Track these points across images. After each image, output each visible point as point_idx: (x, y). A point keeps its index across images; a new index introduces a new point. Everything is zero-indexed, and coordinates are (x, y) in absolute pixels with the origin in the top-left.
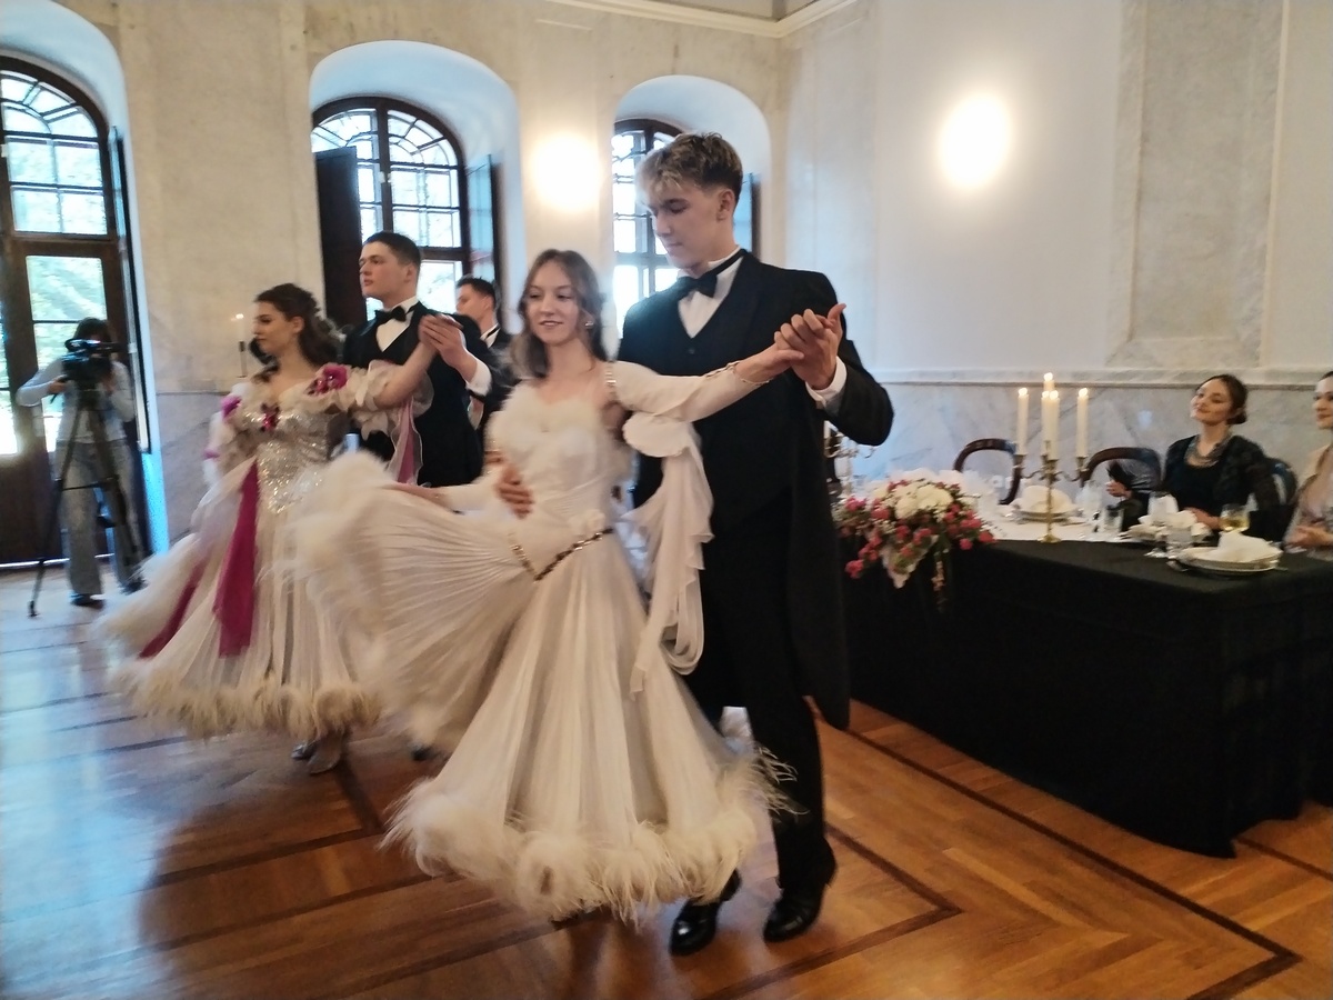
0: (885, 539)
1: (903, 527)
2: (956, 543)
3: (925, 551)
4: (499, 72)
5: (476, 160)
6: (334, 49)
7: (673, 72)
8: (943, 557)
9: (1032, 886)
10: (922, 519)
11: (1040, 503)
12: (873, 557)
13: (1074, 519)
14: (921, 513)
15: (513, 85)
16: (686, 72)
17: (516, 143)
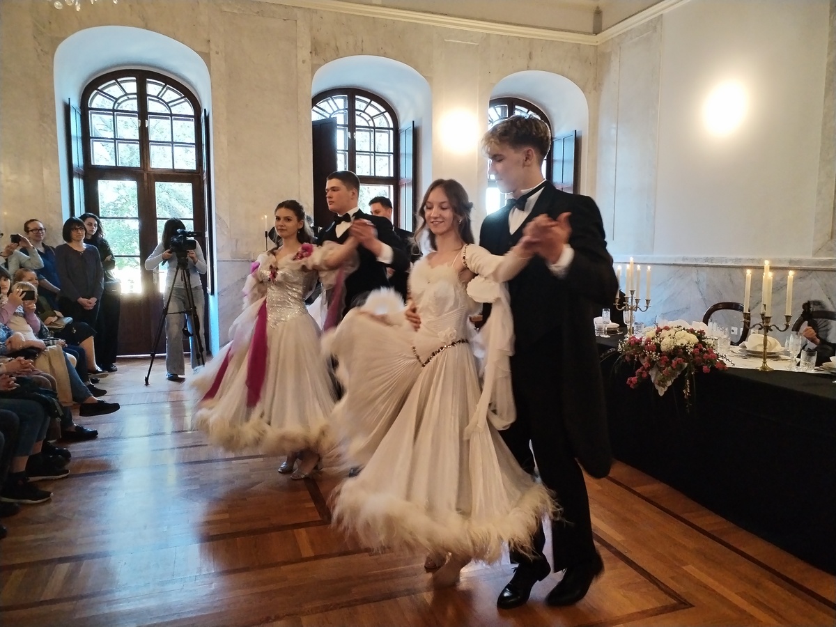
0: (652, 364)
1: (665, 357)
2: (700, 368)
3: (679, 373)
4: (421, 72)
5: (405, 124)
6: (326, 61)
7: (528, 68)
8: (691, 378)
9: (743, 595)
10: (678, 351)
11: (760, 345)
12: (645, 375)
13: (783, 357)
14: (677, 348)
15: (428, 79)
16: (536, 69)
17: (429, 114)
